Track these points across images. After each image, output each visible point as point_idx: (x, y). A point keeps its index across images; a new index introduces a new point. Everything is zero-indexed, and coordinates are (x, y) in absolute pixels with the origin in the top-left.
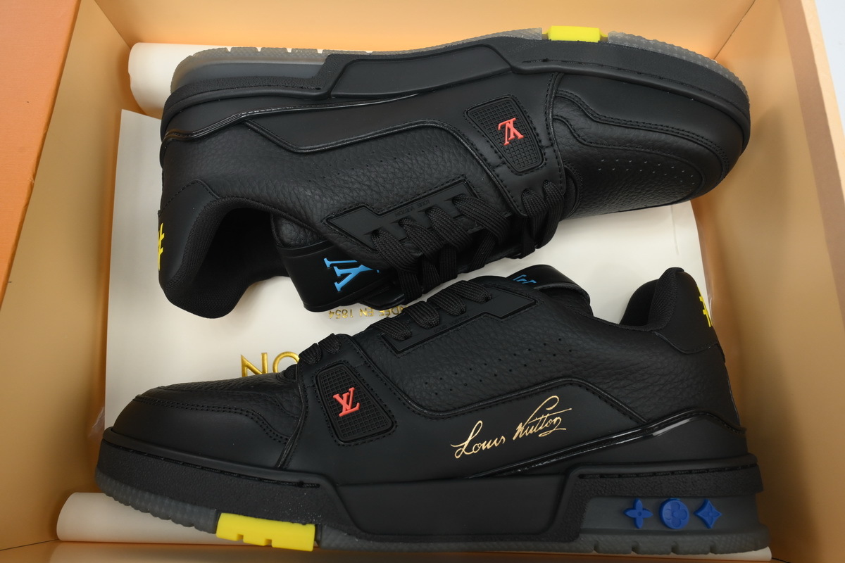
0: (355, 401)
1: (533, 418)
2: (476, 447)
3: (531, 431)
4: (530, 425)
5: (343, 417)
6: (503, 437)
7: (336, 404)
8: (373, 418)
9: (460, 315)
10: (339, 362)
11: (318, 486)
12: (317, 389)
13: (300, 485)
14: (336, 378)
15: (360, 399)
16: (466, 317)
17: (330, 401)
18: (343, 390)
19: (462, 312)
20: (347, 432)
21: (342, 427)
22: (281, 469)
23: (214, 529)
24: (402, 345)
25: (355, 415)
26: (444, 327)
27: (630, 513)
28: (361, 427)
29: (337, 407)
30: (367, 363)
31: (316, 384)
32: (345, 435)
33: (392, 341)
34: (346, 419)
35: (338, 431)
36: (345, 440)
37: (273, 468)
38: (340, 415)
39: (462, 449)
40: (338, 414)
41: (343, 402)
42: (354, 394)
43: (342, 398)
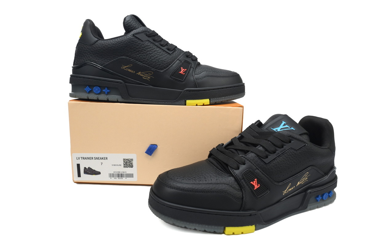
1: (302, 179)
2: (288, 191)
4: (301, 182)
6: (294, 186)
8: (264, 188)
9: (282, 148)
10: (248, 169)
11: (256, 214)
12: (245, 181)
13: (251, 215)
14: (250, 175)
15: (259, 183)
16: (285, 149)
17: (250, 184)
18: (253, 180)
19: (283, 147)
20: (258, 195)
21: (256, 193)
22: (243, 211)
23: (224, 233)
24: (267, 161)
25: (259, 188)
26: (279, 153)
27: (317, 199)
28: (261, 192)
29: (253, 187)
30: (257, 169)
31: (243, 179)
32: (257, 196)
33: (262, 159)
34: (257, 190)
35: (256, 194)
36: (258, 197)
37: (239, 211)
38: (255, 189)
39: (285, 192)
40: (254, 189)
41: (254, 184)
42: (257, 181)
43: (253, 183)
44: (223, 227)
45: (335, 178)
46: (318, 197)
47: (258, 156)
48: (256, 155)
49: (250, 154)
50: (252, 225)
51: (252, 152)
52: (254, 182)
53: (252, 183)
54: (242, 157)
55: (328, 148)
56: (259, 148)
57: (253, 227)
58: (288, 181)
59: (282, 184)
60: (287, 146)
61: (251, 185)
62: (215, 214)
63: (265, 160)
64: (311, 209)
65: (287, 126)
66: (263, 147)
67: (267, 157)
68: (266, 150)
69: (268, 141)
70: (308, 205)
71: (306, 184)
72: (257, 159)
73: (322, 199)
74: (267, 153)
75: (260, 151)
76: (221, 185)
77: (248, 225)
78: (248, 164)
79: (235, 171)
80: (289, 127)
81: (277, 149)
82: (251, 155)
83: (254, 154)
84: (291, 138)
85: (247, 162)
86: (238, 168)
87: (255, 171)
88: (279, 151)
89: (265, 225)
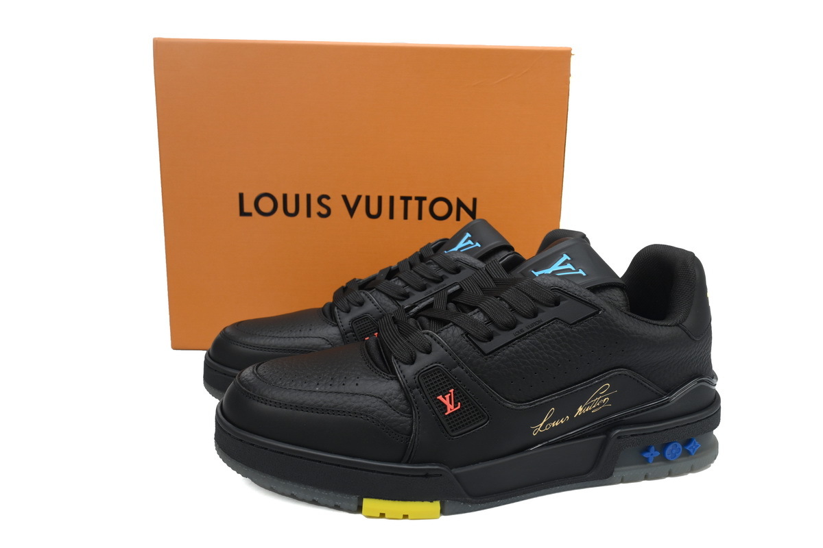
0: (457, 401)
1: (590, 401)
2: (548, 426)
3: (587, 410)
4: (587, 406)
5: (449, 415)
6: (568, 417)
7: (441, 404)
8: (473, 414)
9: (534, 318)
10: (436, 365)
11: (441, 475)
12: (422, 391)
13: (426, 476)
14: (435, 380)
15: (460, 399)
16: (539, 322)
17: (435, 402)
18: (444, 391)
19: (535, 315)
20: (454, 428)
21: (449, 424)
22: (407, 463)
23: (359, 510)
24: (487, 347)
25: (458, 413)
26: (522, 331)
27: (646, 455)
28: (464, 423)
29: (443, 407)
30: (458, 364)
31: (419, 386)
32: (453, 431)
33: (478, 343)
34: (452, 416)
35: (447, 427)
36: (454, 434)
37: (399, 462)
38: (446, 414)
39: (539, 428)
40: (444, 413)
41: (447, 402)
42: (454, 395)
43: (445, 399)
44: (355, 498)
45: (714, 402)
46: (647, 450)
47: (467, 334)
48: (462, 332)
49: (449, 329)
50: (431, 499)
51: (455, 325)
52: (447, 396)
53: (440, 397)
54: (426, 335)
55: (677, 325)
56: (475, 317)
57: (436, 505)
58: (546, 401)
59: (528, 407)
60: (546, 314)
61: (438, 403)
62: (336, 465)
63: (484, 346)
64: (623, 481)
65: (569, 266)
66: (485, 314)
67: (490, 338)
68: (491, 321)
69: (502, 299)
70: (615, 469)
71: (604, 413)
72: (464, 341)
73: (663, 458)
74: (492, 328)
75: (475, 323)
76: (362, 398)
77: (422, 500)
78: (438, 352)
79: (404, 367)
80: (573, 269)
81: (520, 319)
82: (452, 333)
83: (458, 328)
84: (559, 294)
85: (435, 346)
86: (412, 361)
87: (453, 370)
88: (525, 324)
89: (472, 503)
